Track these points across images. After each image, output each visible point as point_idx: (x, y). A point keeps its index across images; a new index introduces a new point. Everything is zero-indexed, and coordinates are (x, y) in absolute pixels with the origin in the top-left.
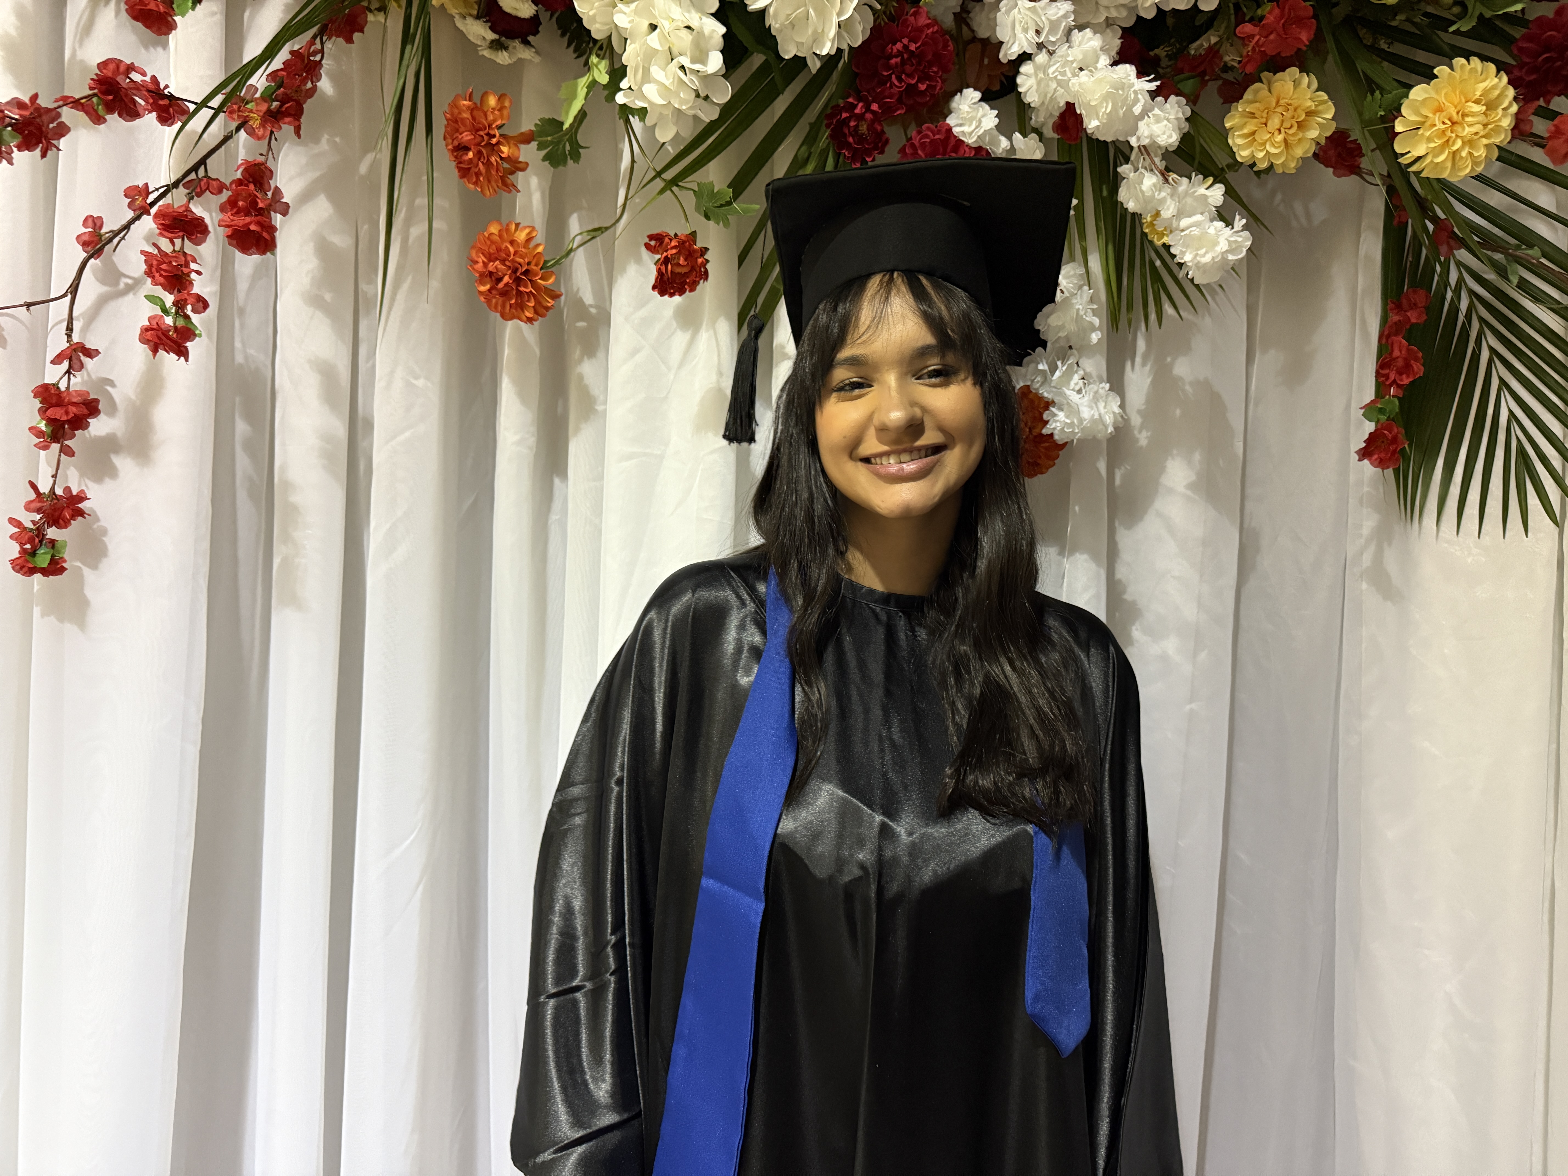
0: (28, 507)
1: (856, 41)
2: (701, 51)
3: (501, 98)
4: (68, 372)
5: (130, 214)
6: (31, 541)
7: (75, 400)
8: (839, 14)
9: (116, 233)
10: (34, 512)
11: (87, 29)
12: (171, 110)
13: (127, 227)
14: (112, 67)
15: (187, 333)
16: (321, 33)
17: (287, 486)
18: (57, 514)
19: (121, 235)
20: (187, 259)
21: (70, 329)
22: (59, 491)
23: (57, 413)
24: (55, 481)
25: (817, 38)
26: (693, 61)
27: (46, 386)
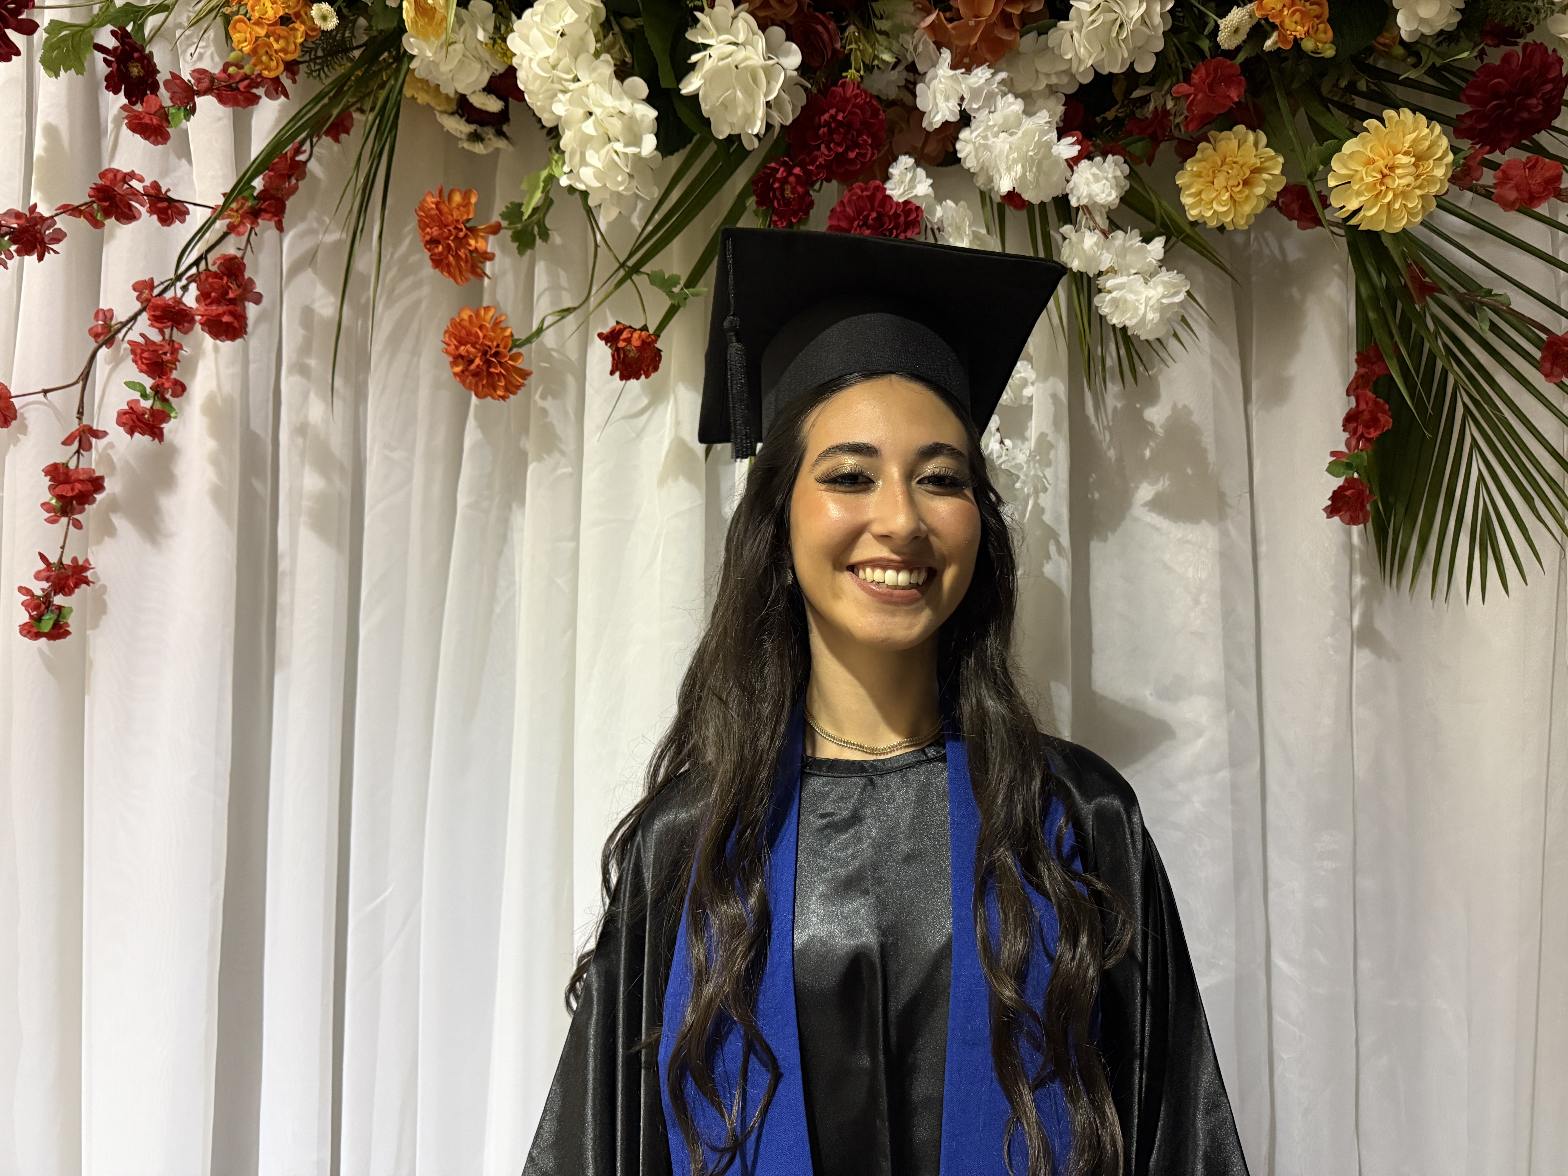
0: (38, 576)
1: (787, 120)
2: (635, 136)
4: (78, 452)
5: (138, 306)
6: (37, 607)
7: (81, 477)
8: (766, 96)
9: (124, 324)
10: (42, 580)
12: (170, 212)
13: (134, 318)
14: (110, 176)
15: (164, 415)
16: (311, 135)
18: (63, 582)
19: (129, 326)
20: (175, 348)
21: (80, 413)
22: (67, 561)
23: (65, 489)
24: (62, 552)
25: (749, 119)
26: (627, 145)
27: (55, 466)
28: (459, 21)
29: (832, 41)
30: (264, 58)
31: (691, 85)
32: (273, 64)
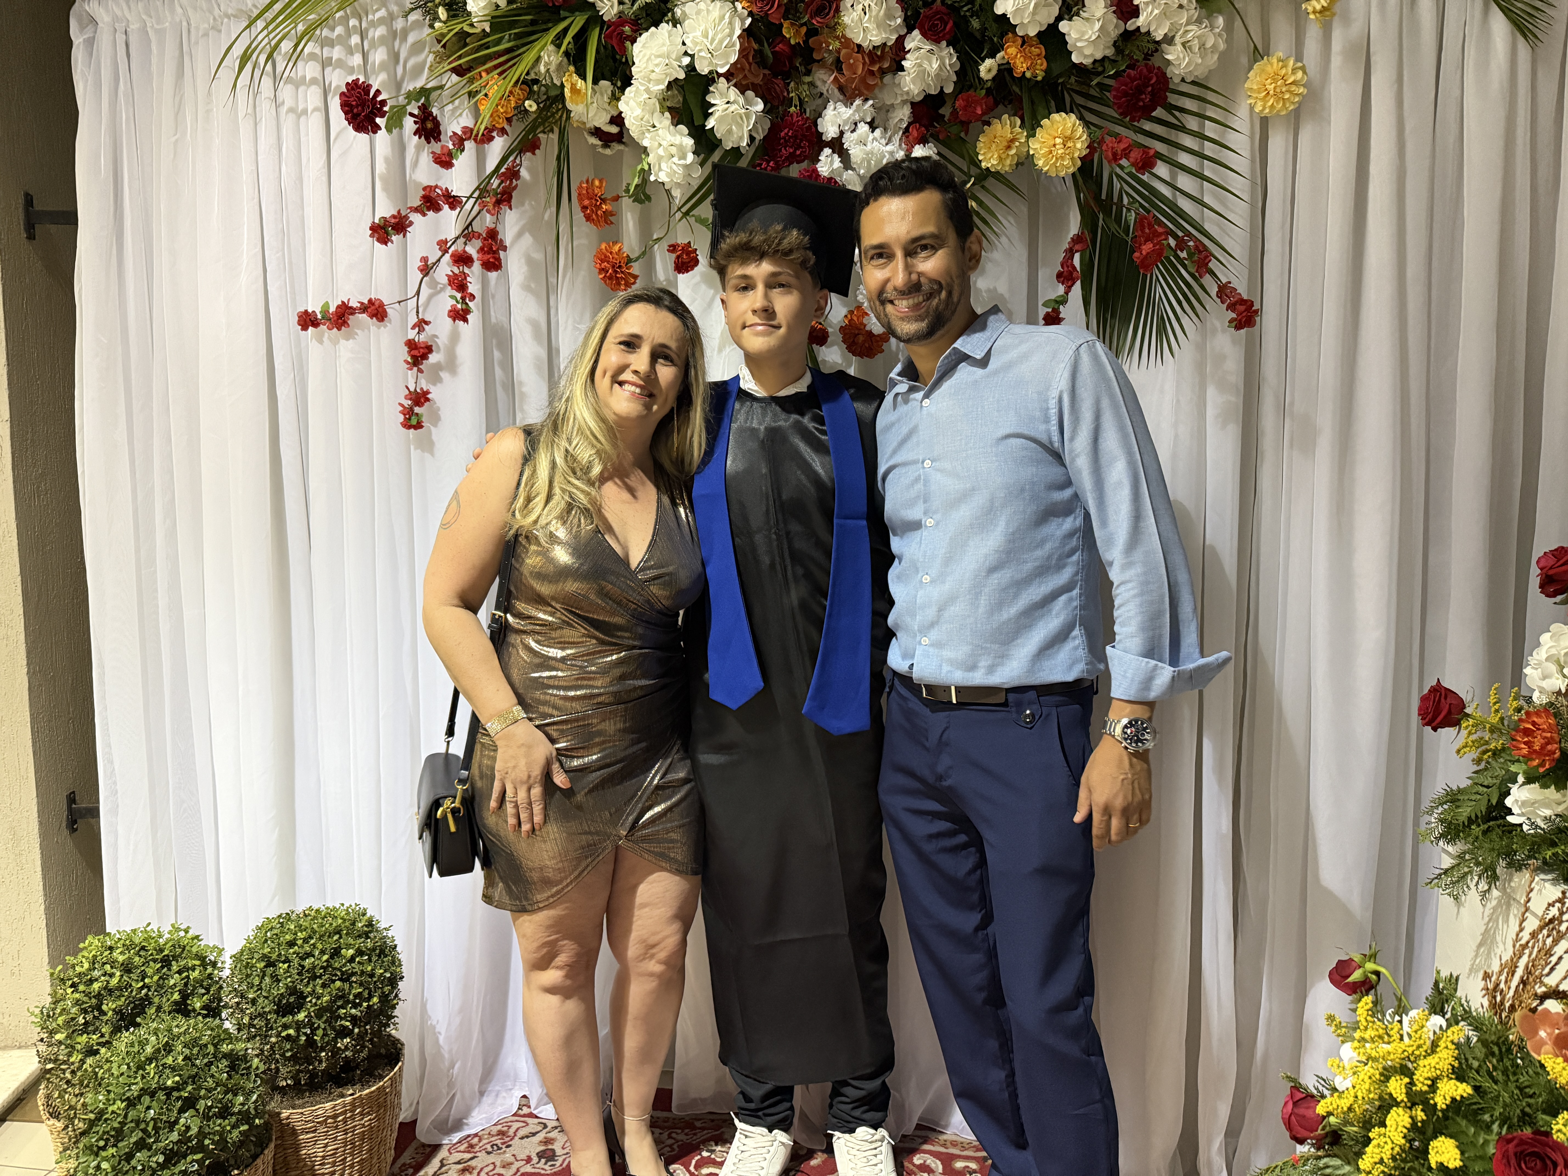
1: (761, 137)
2: (684, 154)
3: (601, 181)
4: (418, 333)
5: (440, 253)
6: (408, 413)
7: (422, 346)
8: (748, 126)
9: (434, 264)
10: (409, 400)
11: (415, 164)
12: (456, 203)
13: (439, 260)
14: (428, 189)
15: (467, 311)
16: (520, 153)
17: (521, 383)
18: (418, 400)
19: (437, 265)
20: (465, 276)
21: (418, 312)
22: (418, 390)
23: (415, 352)
24: (416, 385)
25: (741, 138)
26: (680, 159)
27: (409, 340)
28: (594, 91)
29: (782, 92)
30: (497, 118)
31: (710, 123)
32: (501, 121)
